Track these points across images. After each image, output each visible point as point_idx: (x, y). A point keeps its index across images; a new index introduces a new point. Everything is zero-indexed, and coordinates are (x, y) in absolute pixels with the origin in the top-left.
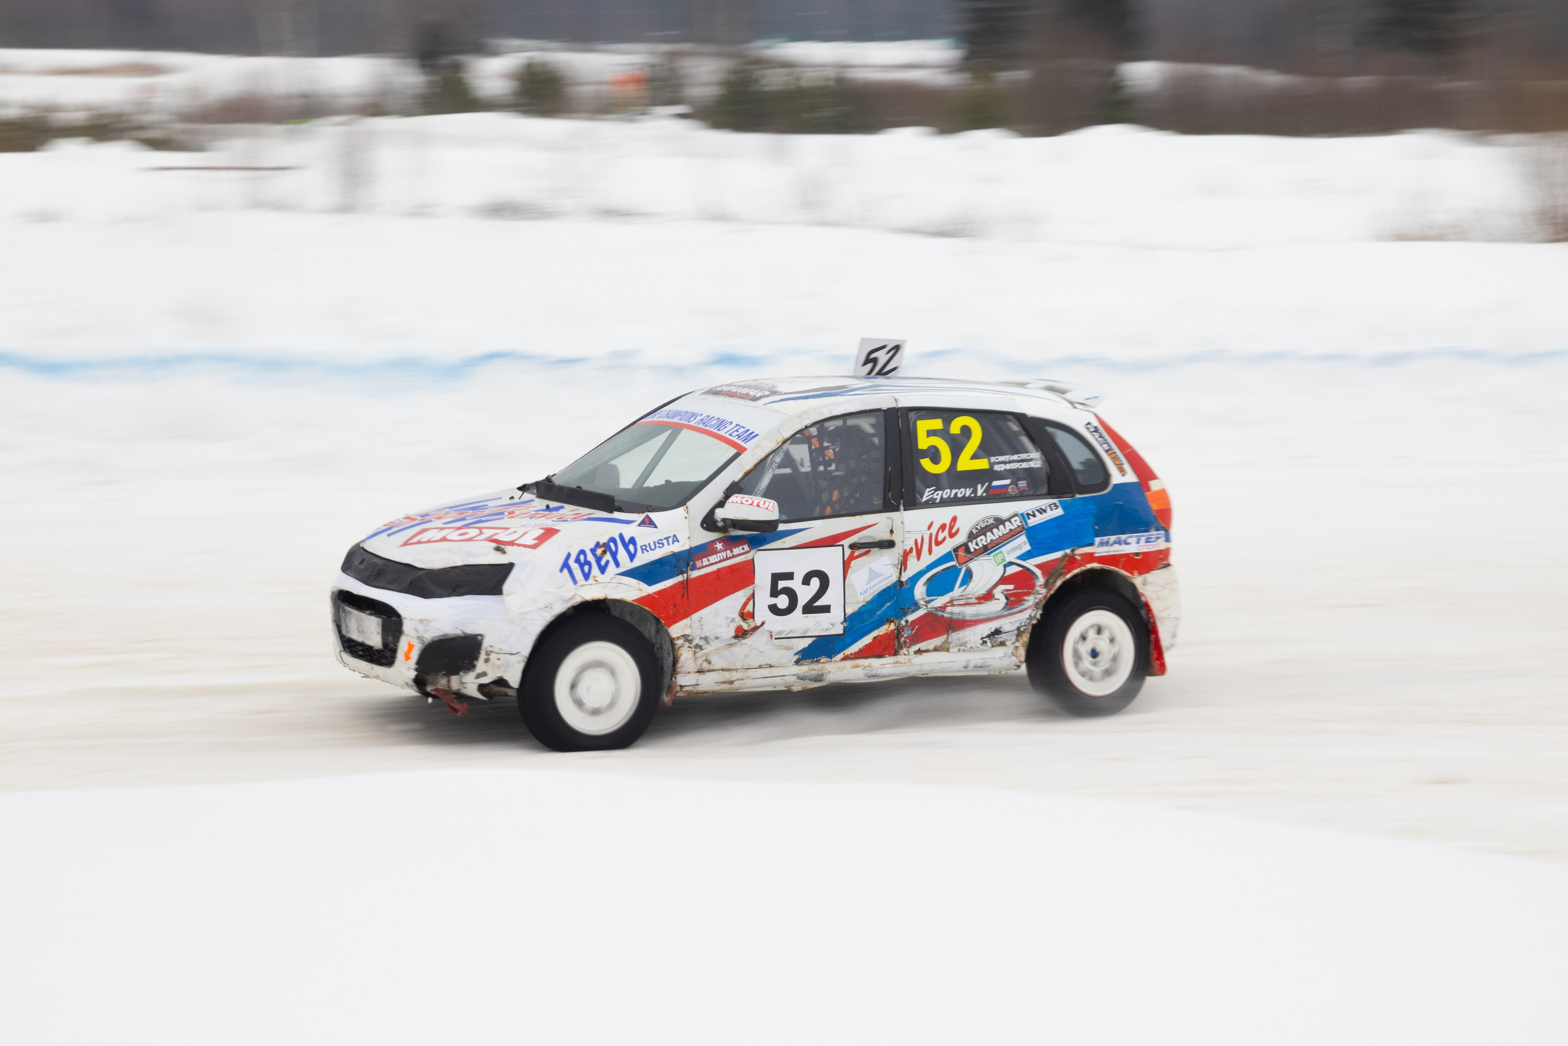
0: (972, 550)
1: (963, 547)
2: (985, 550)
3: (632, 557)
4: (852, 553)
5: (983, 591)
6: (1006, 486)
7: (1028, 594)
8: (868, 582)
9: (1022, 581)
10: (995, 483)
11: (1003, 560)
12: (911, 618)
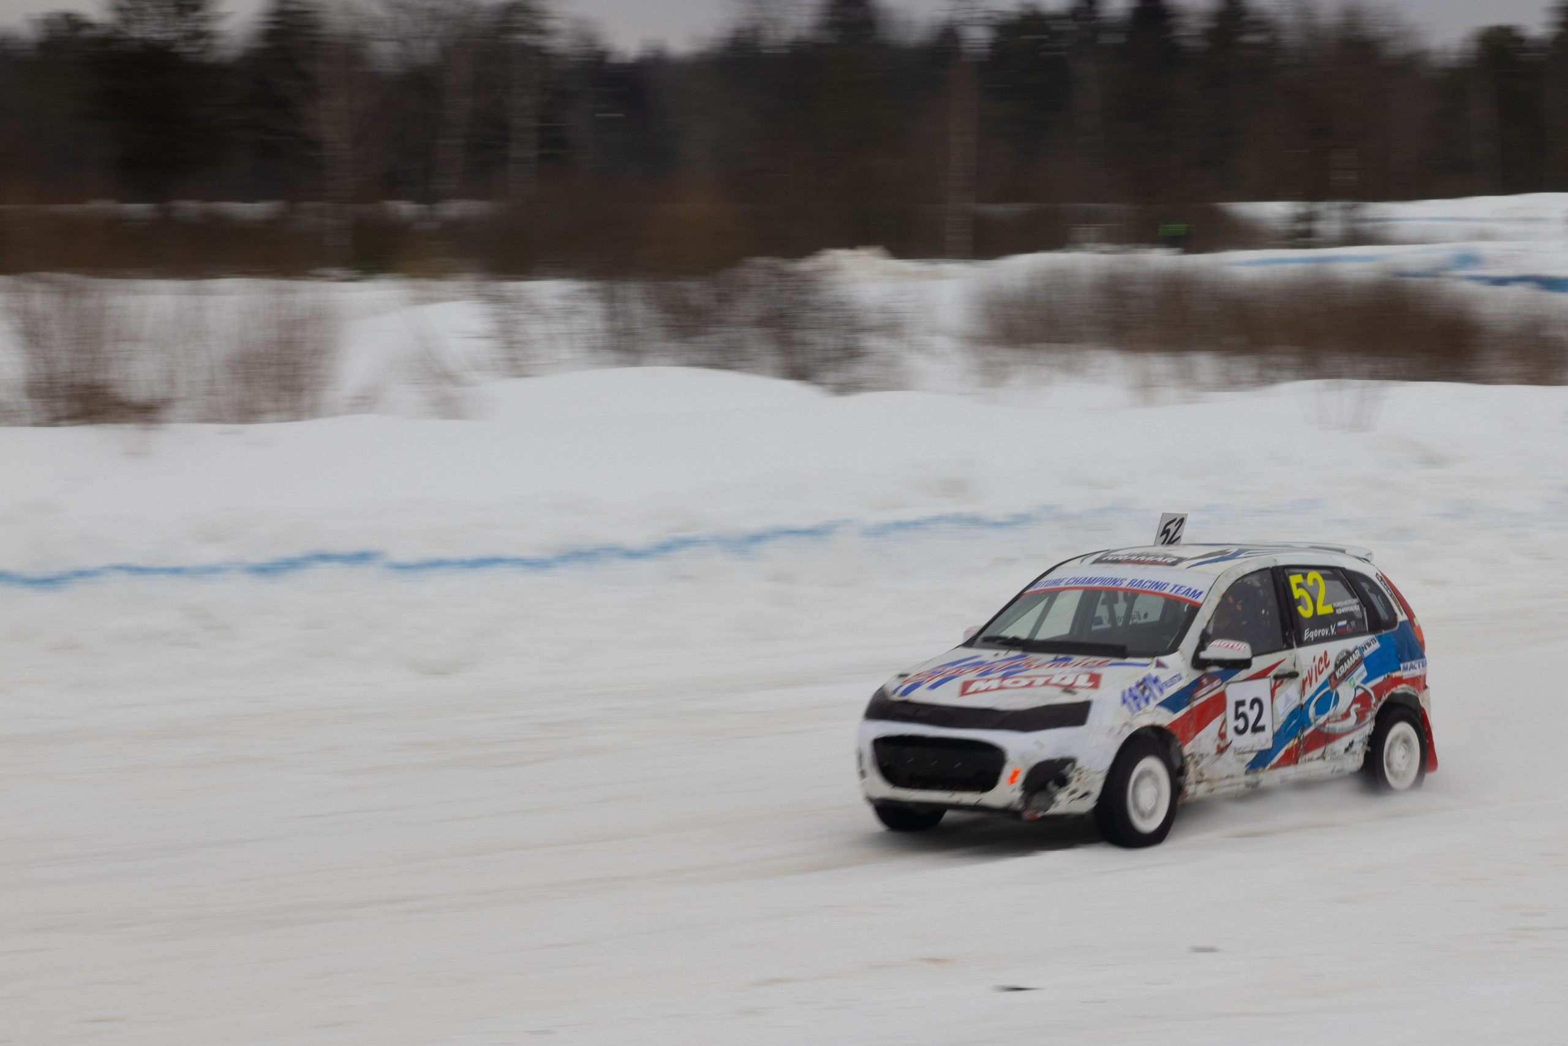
0: (1338, 677)
1: (1333, 676)
2: (1345, 677)
3: (1161, 690)
4: (1275, 683)
5: (1345, 710)
6: (1344, 627)
7: (1368, 711)
8: (1286, 705)
9: (1363, 700)
10: (1340, 624)
11: (1354, 684)
12: (1307, 732)
